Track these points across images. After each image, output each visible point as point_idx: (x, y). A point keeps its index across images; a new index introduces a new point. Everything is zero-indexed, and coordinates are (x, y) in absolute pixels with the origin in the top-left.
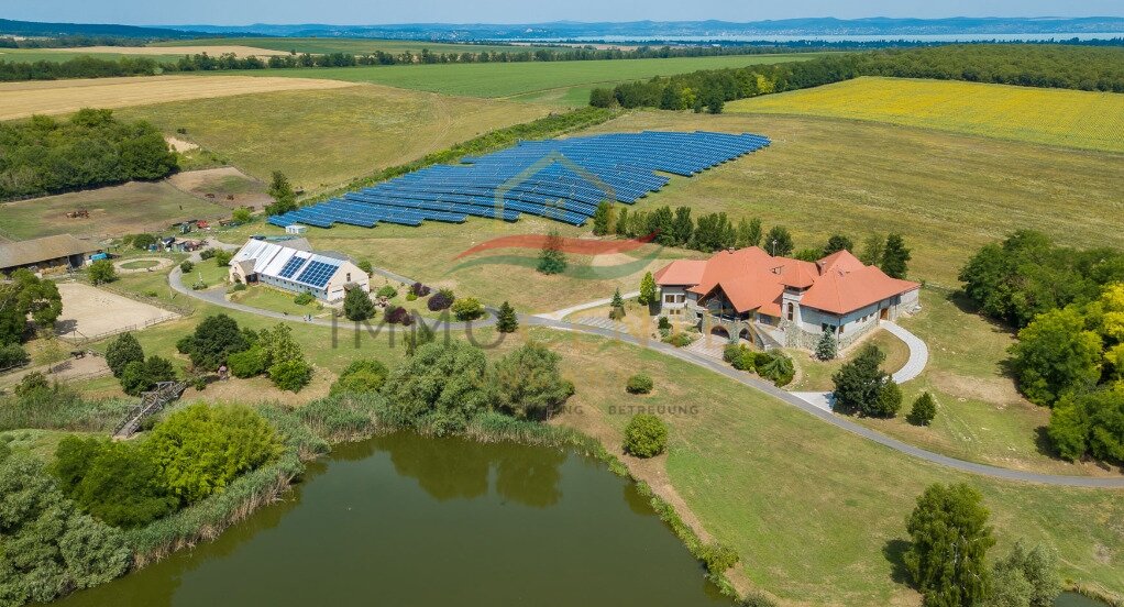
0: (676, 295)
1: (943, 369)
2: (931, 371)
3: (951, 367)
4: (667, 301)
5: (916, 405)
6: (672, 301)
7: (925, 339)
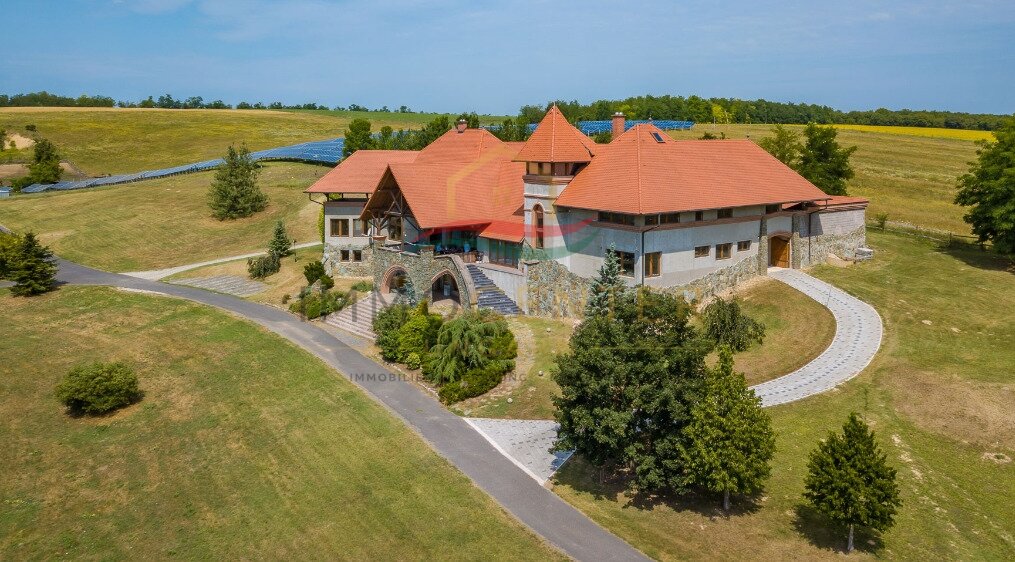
0: (351, 218)
1: (924, 366)
2: (891, 370)
3: (946, 360)
4: (334, 232)
5: (819, 465)
6: (345, 233)
7: (878, 303)
